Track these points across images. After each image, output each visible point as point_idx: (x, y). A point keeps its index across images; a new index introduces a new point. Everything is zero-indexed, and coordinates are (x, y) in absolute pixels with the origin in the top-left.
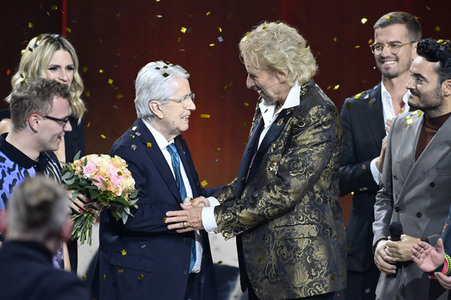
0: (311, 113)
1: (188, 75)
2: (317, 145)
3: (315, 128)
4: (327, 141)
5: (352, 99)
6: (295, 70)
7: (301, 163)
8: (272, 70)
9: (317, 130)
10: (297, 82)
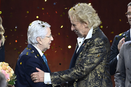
0: (95, 40)
1: (50, 26)
2: (97, 53)
3: (97, 46)
4: (101, 53)
5: (118, 36)
6: (91, 22)
7: (89, 60)
8: (82, 22)
9: (97, 48)
10: (92, 27)
